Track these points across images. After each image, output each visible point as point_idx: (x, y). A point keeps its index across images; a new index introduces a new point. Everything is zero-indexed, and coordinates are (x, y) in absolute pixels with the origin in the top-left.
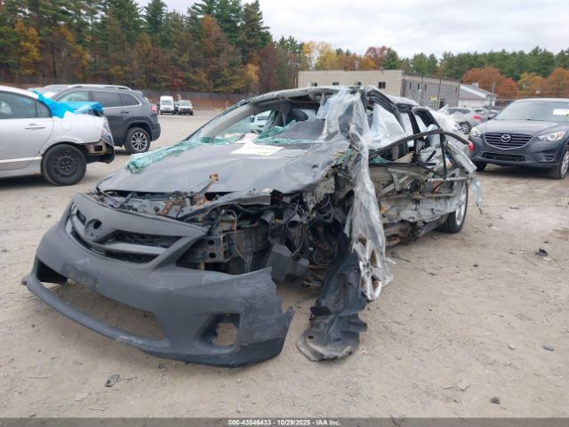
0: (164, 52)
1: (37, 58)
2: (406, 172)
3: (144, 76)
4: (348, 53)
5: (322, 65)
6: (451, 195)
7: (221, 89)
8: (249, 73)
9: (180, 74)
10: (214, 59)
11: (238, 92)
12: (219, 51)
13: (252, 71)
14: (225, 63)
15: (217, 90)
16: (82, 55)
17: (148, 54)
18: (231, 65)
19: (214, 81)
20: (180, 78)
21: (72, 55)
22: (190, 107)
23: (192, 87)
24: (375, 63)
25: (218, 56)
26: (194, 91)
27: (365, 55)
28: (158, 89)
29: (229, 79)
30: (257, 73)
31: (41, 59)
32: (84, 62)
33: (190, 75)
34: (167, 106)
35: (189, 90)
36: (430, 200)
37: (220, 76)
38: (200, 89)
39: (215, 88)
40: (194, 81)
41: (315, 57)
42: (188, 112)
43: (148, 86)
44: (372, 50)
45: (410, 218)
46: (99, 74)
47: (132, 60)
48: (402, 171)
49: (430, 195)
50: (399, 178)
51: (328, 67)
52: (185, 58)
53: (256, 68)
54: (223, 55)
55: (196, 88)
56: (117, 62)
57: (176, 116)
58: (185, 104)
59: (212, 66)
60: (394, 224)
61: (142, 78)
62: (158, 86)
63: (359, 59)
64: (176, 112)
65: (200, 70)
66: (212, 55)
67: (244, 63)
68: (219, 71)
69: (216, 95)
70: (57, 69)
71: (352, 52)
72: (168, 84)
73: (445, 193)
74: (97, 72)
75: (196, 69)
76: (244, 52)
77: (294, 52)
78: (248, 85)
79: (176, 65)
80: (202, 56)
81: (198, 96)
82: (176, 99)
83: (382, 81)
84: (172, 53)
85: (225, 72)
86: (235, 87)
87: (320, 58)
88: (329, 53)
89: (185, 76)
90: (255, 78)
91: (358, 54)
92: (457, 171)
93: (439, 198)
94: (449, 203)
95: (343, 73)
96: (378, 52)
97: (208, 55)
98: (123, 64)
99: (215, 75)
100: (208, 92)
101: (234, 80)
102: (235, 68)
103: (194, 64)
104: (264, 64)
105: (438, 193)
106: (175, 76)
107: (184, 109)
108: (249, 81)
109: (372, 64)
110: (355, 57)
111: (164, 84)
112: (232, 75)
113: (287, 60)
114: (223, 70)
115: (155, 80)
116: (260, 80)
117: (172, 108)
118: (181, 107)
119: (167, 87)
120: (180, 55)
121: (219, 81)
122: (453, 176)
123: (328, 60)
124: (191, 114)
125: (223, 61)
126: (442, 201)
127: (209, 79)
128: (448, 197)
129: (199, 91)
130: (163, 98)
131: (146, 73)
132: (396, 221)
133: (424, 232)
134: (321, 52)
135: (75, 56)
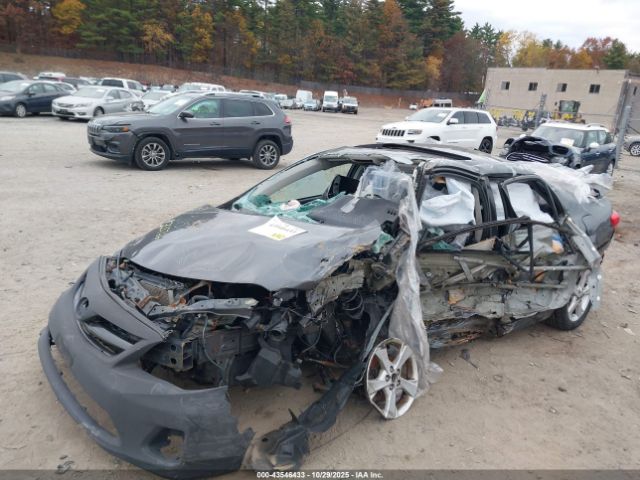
0: (336, 41)
1: (209, 45)
2: (481, 261)
3: (313, 67)
4: (558, 46)
5: (521, 59)
6: (558, 286)
7: (395, 84)
8: (430, 67)
9: (351, 65)
10: (391, 50)
11: (414, 88)
12: (398, 41)
13: (434, 65)
14: (404, 55)
15: (390, 85)
16: (253, 42)
17: (319, 43)
18: (410, 57)
19: (388, 74)
20: (351, 70)
21: (243, 42)
22: (356, 105)
23: (362, 81)
24: (593, 58)
25: (396, 46)
26: (365, 85)
27: (582, 48)
28: (326, 81)
29: (405, 73)
30: (440, 68)
31: (212, 46)
32: (254, 50)
33: (361, 66)
34: (330, 103)
35: (359, 83)
36: (528, 290)
37: (396, 69)
38: (372, 83)
39: (389, 82)
40: (366, 74)
41: (514, 49)
42: (352, 111)
43: (316, 78)
44: (591, 41)
45: (490, 313)
46: (267, 63)
47: (302, 48)
48: (475, 260)
49: (528, 284)
50: (470, 268)
51: (529, 62)
52: (359, 48)
53: (440, 62)
54: (402, 46)
55: (367, 82)
56: (287, 51)
57: (339, 115)
58: (350, 101)
59: (388, 57)
60: (463, 319)
61: (310, 69)
62: (325, 77)
63: (572, 53)
64: (340, 109)
65: (374, 63)
66: (390, 45)
67: (426, 55)
68: (395, 64)
69: (388, 90)
70: (227, 56)
71: (564, 44)
72: (338, 76)
73: (549, 284)
74: (264, 61)
75: (370, 61)
76: (427, 43)
77: (490, 41)
78: (427, 81)
79: (349, 55)
80: (378, 45)
81: (368, 91)
82: (341, 95)
83: (596, 83)
84: (344, 42)
85: (402, 65)
86: (412, 83)
87: (521, 51)
88: (533, 44)
89: (355, 68)
90: (436, 72)
91: (571, 47)
92: (571, 259)
93: (542, 289)
94: (554, 295)
95: (544, 71)
96: (599, 44)
97: (384, 45)
98: (292, 53)
99: (390, 68)
100: (380, 87)
101: (411, 75)
102: (414, 61)
103: (368, 54)
104: (449, 57)
105: (541, 282)
106: (345, 67)
107: (348, 107)
108: (428, 76)
109: (589, 59)
110: (566, 51)
111: (332, 76)
112: (409, 69)
113: (478, 53)
114: (400, 62)
115: (323, 72)
116: (442, 76)
117: (335, 105)
118: (345, 105)
119: (335, 79)
120: (354, 45)
121: (393, 75)
122: (564, 263)
123: (529, 53)
124: (356, 113)
125: (401, 52)
126: (545, 293)
127: (383, 72)
128: (555, 289)
129: (370, 85)
130: (328, 93)
131: (315, 63)
132: (466, 316)
133: (511, 329)
134: (523, 44)
135: (246, 43)
